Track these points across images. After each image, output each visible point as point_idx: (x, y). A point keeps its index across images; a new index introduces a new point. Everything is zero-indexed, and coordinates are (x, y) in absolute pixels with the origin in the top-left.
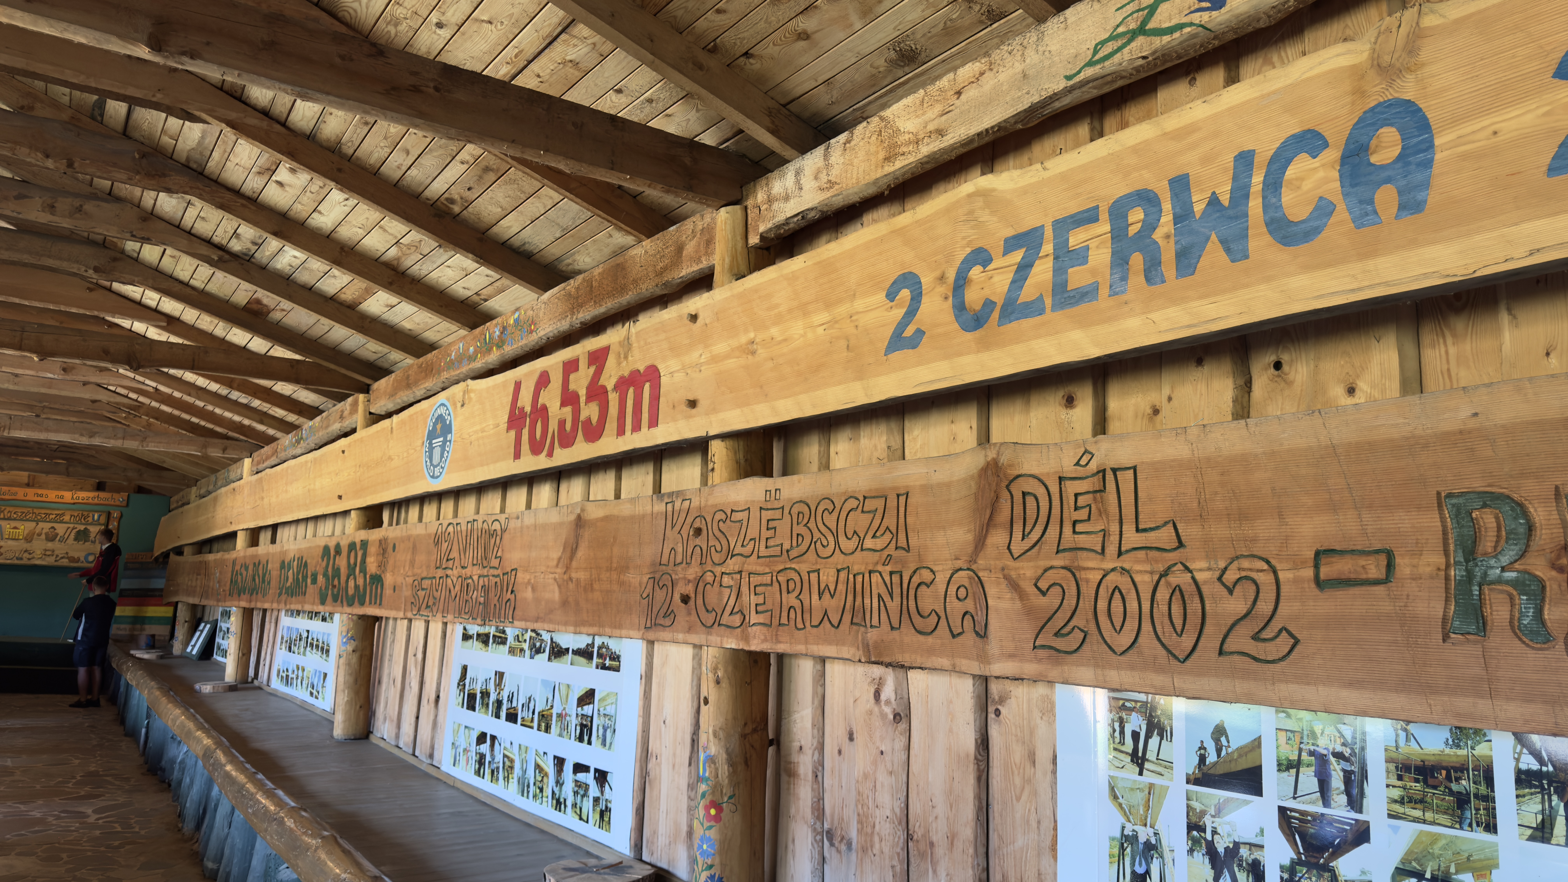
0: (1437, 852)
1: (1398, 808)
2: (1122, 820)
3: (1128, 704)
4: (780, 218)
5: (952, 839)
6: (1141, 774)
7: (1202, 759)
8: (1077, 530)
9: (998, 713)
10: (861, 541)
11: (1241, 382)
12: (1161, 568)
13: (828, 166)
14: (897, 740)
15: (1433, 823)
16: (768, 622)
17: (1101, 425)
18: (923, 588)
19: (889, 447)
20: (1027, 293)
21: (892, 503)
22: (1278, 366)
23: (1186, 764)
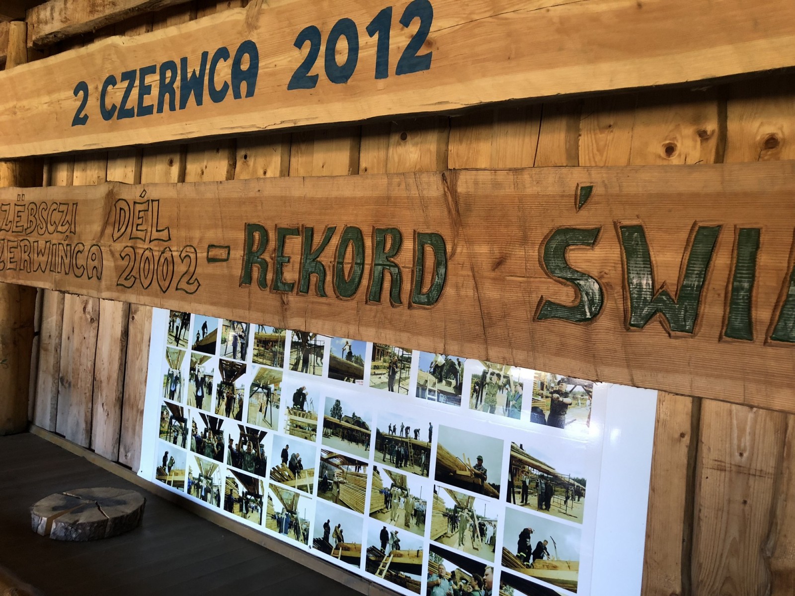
0: (265, 376)
1: (256, 358)
2: (169, 367)
3: (176, 314)
4: (43, 34)
5: (109, 378)
6: (177, 346)
7: (198, 338)
8: (138, 229)
9: (133, 318)
10: (57, 227)
11: (231, 163)
12: (162, 249)
13: (66, 8)
14: (91, 332)
15: (265, 364)
16: (15, 268)
17: (182, 177)
18: (79, 253)
19: (98, 177)
20: (128, 106)
21: (70, 208)
22: (246, 157)
23: (192, 341)
